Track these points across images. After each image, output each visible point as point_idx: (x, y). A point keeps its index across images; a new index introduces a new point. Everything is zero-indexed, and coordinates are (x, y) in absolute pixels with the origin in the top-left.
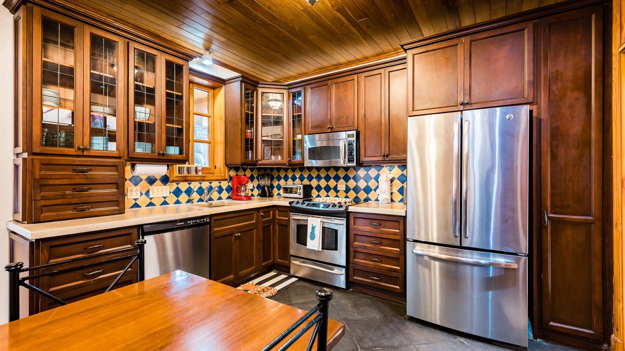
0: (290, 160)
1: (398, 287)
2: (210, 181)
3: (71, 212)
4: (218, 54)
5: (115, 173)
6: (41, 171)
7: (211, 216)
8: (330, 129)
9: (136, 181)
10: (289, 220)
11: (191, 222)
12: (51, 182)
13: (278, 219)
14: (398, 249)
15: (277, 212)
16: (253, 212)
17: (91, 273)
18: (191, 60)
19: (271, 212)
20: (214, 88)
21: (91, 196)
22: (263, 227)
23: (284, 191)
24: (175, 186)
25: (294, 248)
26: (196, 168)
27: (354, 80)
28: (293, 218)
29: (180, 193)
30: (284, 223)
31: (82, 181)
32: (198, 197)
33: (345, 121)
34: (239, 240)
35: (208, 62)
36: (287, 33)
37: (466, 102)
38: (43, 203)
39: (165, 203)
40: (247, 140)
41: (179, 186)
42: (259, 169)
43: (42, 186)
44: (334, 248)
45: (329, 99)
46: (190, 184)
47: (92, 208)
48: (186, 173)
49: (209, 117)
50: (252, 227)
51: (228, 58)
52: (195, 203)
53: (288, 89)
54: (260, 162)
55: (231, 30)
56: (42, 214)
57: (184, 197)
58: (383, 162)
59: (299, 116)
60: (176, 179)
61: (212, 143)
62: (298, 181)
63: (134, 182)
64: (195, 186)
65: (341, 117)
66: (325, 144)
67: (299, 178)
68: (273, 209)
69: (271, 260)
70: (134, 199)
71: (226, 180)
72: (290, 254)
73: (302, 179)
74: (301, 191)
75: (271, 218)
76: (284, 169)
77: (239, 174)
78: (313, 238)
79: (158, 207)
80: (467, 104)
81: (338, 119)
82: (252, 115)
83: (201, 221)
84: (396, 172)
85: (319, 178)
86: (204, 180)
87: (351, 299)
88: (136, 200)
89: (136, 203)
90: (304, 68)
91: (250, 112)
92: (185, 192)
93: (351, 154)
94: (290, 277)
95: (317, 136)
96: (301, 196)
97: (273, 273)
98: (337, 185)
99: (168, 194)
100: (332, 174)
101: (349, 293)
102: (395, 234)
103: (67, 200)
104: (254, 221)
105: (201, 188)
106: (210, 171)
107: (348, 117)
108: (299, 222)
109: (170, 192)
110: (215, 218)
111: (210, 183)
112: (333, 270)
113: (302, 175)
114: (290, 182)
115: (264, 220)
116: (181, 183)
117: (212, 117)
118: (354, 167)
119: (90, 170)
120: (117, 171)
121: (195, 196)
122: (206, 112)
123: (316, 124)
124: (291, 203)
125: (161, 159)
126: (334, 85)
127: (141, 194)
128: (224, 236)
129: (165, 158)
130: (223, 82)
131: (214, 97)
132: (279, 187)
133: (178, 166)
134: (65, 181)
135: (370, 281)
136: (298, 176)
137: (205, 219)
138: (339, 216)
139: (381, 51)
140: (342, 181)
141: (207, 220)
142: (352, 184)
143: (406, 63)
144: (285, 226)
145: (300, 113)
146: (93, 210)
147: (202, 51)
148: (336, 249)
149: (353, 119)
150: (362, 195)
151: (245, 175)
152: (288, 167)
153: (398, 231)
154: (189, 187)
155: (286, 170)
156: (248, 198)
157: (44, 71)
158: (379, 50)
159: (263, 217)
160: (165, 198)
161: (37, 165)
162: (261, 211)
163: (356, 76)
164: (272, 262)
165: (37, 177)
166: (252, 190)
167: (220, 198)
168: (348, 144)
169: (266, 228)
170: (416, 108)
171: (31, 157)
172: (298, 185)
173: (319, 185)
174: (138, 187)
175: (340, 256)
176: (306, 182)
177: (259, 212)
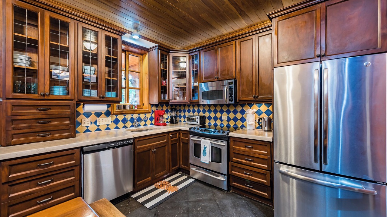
0: (191, 100)
1: (266, 194)
2: (139, 114)
3: (35, 138)
4: (143, 32)
5: (69, 110)
6: (12, 110)
7: (134, 139)
8: (216, 79)
9: (88, 115)
10: (189, 140)
11: (119, 144)
12: (20, 118)
13: (182, 139)
14: (266, 166)
15: (182, 134)
16: (165, 135)
17: (42, 183)
18: (123, 35)
19: (178, 134)
20: (142, 54)
21: (51, 126)
22: (172, 144)
23: (188, 120)
24: (114, 117)
25: (192, 159)
26: (130, 105)
27: (233, 44)
28: (191, 138)
29: (118, 122)
30: (186, 142)
31: (44, 116)
32: (131, 124)
33: (227, 73)
34: (155, 153)
35: (136, 37)
36: (185, 13)
37: (323, 54)
38: (13, 132)
39: (108, 128)
40: (162, 87)
41: (117, 117)
42: (172, 106)
43: (13, 121)
44: (219, 161)
45: (216, 59)
46: (125, 116)
47: (50, 134)
48: (123, 109)
49: (139, 73)
50: (165, 145)
51: (149, 34)
52: (129, 128)
53: (189, 53)
54: (171, 101)
55: (148, 13)
56: (12, 139)
57: (121, 125)
58: (255, 101)
59: (197, 71)
60: (116, 113)
61: (141, 89)
62: (196, 113)
63: (86, 115)
64: (129, 117)
65: (224, 70)
66: (214, 89)
67: (197, 111)
68: (178, 132)
69: (178, 166)
70: (86, 127)
71: (149, 113)
72: (190, 163)
73: (199, 112)
74: (198, 120)
75: (177, 138)
76: (187, 105)
77: (158, 109)
78: (205, 154)
79: (103, 131)
80: (323, 56)
81: (222, 72)
82: (166, 71)
83: (126, 142)
84: (264, 108)
85: (210, 111)
86: (135, 113)
87: (231, 199)
88: (88, 127)
89: (87, 129)
90: (199, 39)
91: (164, 69)
92: (122, 121)
93: (231, 95)
94: (190, 178)
95: (209, 84)
96: (198, 124)
97: (178, 174)
98: (222, 116)
99: (110, 123)
100: (218, 109)
101: (230, 194)
102: (264, 154)
103: (31, 129)
104: (165, 141)
105: (132, 118)
106: (140, 107)
107: (228, 70)
108: (196, 142)
109: (111, 122)
110: (138, 140)
111: (139, 115)
112: (218, 176)
113: (199, 109)
114: (191, 113)
115: (172, 139)
116: (119, 115)
117: (141, 72)
118: (233, 105)
119: (50, 109)
120: (70, 109)
121: (129, 124)
122: (137, 70)
123: (207, 75)
124: (190, 129)
125: (102, 101)
126: (219, 49)
127: (91, 123)
128: (144, 152)
129: (104, 99)
130: (147, 50)
131: (142, 60)
132: (184, 117)
133: (117, 104)
134: (31, 117)
135: (245, 187)
136: (196, 110)
137: (130, 141)
138: (222, 139)
139: (252, 23)
140: (225, 113)
141: (131, 141)
142: (232, 115)
143: (272, 29)
144: (187, 144)
145: (197, 69)
146: (52, 136)
147: (132, 30)
148: (220, 162)
149: (232, 72)
150: (239, 124)
151: (162, 109)
152: (189, 104)
153: (266, 152)
154: (125, 118)
155: (189, 106)
156: (165, 124)
157: (14, 42)
158: (251, 23)
159: (172, 138)
160: (108, 125)
161: (9, 106)
162: (170, 134)
163: (234, 42)
164: (178, 167)
165: (9, 114)
166: (167, 119)
167: (146, 125)
168: (229, 89)
169: (174, 145)
170: (280, 61)
171: (5, 101)
172: (196, 116)
173: (210, 116)
174: (89, 119)
175: (223, 167)
176: (201, 114)
177: (169, 134)
